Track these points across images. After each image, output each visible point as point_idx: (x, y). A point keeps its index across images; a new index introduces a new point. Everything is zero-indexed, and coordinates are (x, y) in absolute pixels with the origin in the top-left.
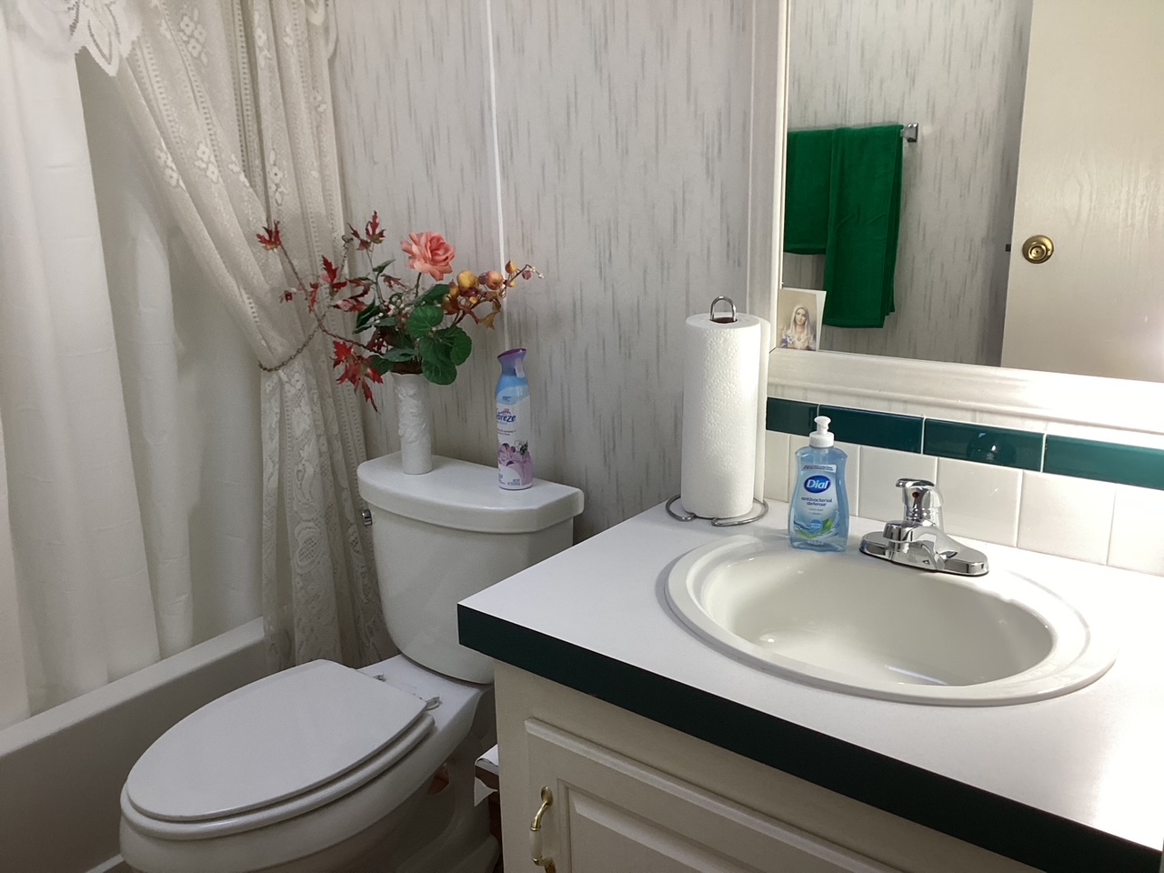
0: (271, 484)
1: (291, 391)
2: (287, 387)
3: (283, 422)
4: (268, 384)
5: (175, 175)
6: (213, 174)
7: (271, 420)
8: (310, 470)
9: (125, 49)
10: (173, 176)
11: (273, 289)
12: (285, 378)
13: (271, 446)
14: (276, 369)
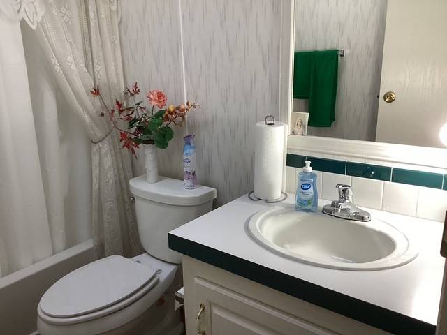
0: (96, 187)
1: (103, 151)
2: (102, 149)
3: (100, 164)
4: (95, 149)
5: (59, 68)
6: (73, 67)
7: (96, 162)
8: (111, 182)
9: (39, 19)
10: (58, 68)
11: (97, 112)
12: (101, 146)
13: (96, 173)
14: (98, 143)
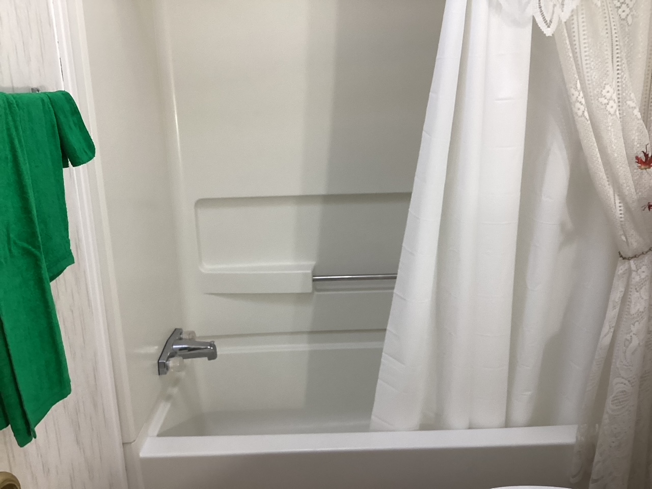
0: (606, 340)
1: (636, 278)
2: (634, 274)
3: (625, 299)
4: (622, 268)
7: (616, 295)
8: (635, 342)
11: (639, 200)
12: (633, 267)
13: (612, 313)
14: (629, 259)
